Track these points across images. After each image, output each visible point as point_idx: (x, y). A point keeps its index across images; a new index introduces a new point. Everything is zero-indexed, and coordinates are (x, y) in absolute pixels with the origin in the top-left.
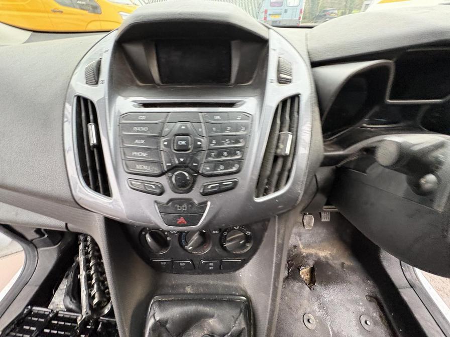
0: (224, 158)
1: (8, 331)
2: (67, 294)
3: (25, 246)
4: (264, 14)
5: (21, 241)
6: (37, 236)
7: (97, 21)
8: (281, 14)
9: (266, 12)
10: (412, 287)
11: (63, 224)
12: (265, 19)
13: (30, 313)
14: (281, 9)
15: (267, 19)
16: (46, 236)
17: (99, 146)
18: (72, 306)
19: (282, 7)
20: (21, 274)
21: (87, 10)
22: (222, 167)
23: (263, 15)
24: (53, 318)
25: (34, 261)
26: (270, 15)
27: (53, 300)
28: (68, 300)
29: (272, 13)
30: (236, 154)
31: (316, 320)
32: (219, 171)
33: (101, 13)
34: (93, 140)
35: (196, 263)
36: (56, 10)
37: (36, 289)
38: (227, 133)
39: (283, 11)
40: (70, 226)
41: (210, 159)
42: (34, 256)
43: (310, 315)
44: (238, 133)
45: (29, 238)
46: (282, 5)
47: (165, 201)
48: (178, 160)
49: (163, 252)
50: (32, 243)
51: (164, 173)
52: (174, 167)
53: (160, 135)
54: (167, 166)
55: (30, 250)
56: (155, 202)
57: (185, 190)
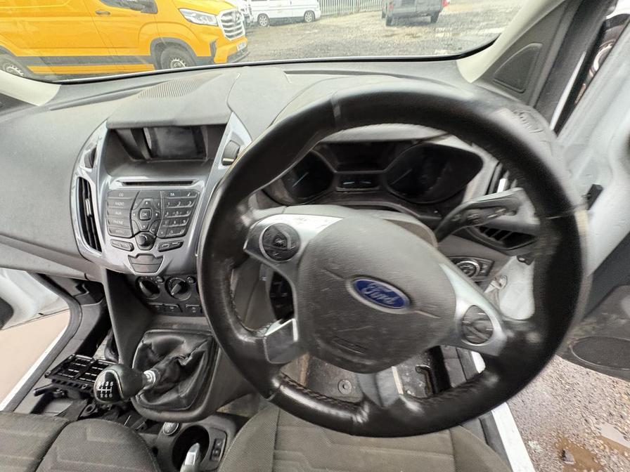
0: (173, 226)
1: (55, 372)
2: (107, 346)
3: (69, 301)
5: (66, 297)
6: (79, 292)
7: (153, 22)
10: (459, 357)
11: (83, 274)
13: (74, 358)
16: (88, 292)
17: (92, 216)
18: (112, 358)
20: (68, 328)
21: (139, 10)
22: (172, 232)
24: (93, 365)
25: (79, 316)
27: (96, 353)
28: (108, 351)
30: (183, 223)
31: (352, 386)
32: (170, 235)
33: (156, 13)
34: (89, 212)
35: (182, 307)
36: (101, 12)
37: (82, 342)
38: (178, 206)
40: (87, 275)
41: (164, 226)
42: (78, 312)
43: (347, 381)
44: (186, 207)
45: (72, 294)
47: (135, 255)
48: (142, 227)
49: (155, 297)
50: (76, 299)
51: (133, 236)
52: (140, 232)
53: (132, 209)
54: (135, 231)
55: (74, 306)
56: (129, 256)
57: (148, 248)
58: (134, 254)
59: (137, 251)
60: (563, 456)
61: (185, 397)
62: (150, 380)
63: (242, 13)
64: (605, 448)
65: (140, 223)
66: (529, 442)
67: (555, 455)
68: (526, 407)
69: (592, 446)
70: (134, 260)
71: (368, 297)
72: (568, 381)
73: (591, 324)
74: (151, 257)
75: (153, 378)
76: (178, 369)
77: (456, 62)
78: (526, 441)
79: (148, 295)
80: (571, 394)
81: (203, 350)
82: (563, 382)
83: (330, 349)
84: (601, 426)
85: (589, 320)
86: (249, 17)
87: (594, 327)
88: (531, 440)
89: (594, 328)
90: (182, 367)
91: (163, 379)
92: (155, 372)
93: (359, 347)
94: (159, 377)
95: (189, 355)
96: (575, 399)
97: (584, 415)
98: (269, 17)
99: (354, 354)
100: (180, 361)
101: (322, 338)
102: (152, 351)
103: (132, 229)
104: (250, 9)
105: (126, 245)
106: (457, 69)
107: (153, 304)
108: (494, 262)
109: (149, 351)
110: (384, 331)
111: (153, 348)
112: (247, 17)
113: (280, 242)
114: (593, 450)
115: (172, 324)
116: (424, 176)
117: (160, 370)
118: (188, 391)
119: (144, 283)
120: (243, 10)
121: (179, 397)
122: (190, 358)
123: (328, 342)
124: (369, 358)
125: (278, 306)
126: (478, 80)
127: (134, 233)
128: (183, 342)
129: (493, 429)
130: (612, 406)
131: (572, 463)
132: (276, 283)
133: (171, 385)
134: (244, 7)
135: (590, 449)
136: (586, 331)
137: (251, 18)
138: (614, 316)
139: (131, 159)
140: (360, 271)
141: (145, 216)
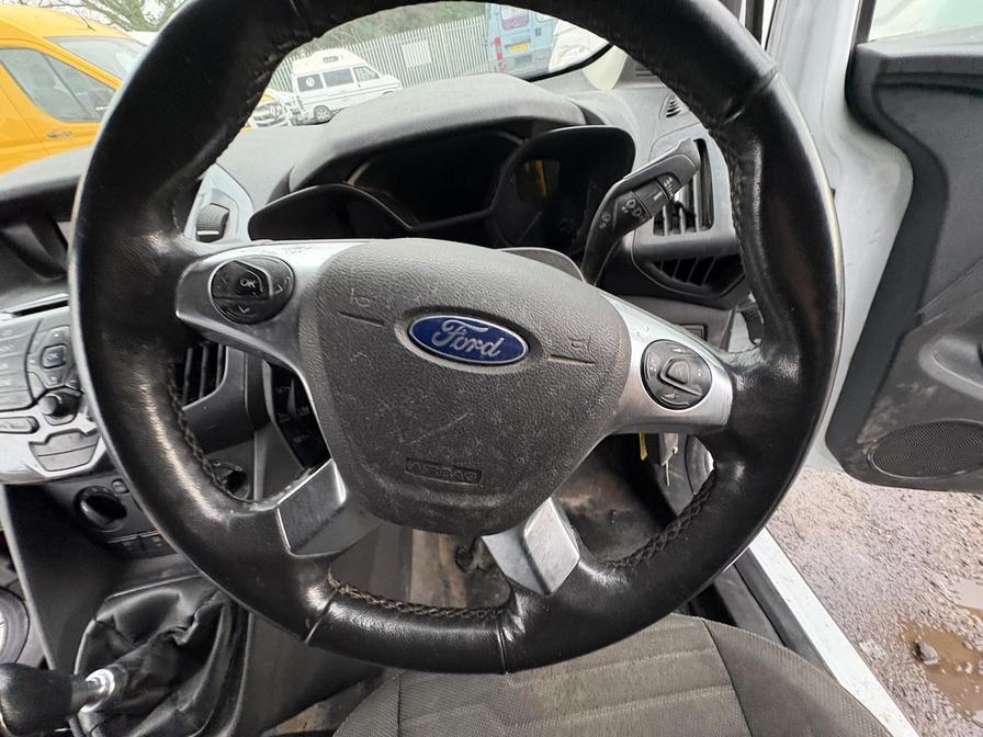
4: (494, 46)
8: (529, 41)
9: (497, 41)
12: (500, 56)
14: (528, 31)
15: (504, 56)
19: (529, 26)
23: (493, 50)
26: (506, 47)
29: (510, 43)
39: (532, 33)
46: (527, 22)
47: (42, 439)
48: (51, 382)
49: (119, 525)
50: (10, 592)
51: (35, 402)
52: (47, 391)
53: (28, 353)
54: (37, 392)
55: (11, 607)
56: (31, 444)
57: (70, 417)
58: (40, 436)
59: (46, 429)
60: (918, 654)
61: (191, 710)
62: (101, 690)
63: (288, 108)
64: (975, 621)
65: (44, 375)
66: (861, 644)
67: (906, 655)
68: (839, 588)
69: (955, 623)
70: (41, 450)
71: (447, 351)
72: (887, 528)
73: (886, 408)
74: (76, 435)
75: (108, 685)
76: (173, 656)
77: (582, 73)
78: (856, 644)
79: (102, 525)
80: (896, 548)
81: (219, 602)
82: (880, 531)
83: (408, 492)
84: (956, 587)
85: (882, 404)
86: (299, 113)
87: (892, 413)
88: (862, 641)
89: (893, 416)
90: (181, 649)
91: (134, 683)
92: (114, 670)
93: (462, 470)
94: (126, 678)
95: (191, 620)
96: (905, 554)
97: (928, 576)
98: (331, 109)
99: (460, 491)
100: (176, 638)
101: (385, 470)
102: (118, 633)
103: (30, 389)
104: (300, 102)
105: (21, 422)
106: (586, 81)
107: (117, 541)
108: (706, 327)
109: (111, 634)
110: (497, 417)
111: (118, 626)
112: (296, 113)
113: (250, 284)
114: (960, 630)
115: (160, 571)
116: (564, 220)
117: (125, 665)
118: (194, 698)
119: (90, 502)
120: (289, 104)
121: (177, 713)
122: (195, 625)
123: (397, 475)
124: (489, 492)
125: (298, 440)
126: (617, 83)
127: (36, 395)
128: (177, 598)
129: (793, 630)
130: (962, 551)
131: (936, 662)
132: (280, 391)
133: (159, 693)
134: (290, 100)
135: (955, 629)
136: (884, 425)
137: (303, 113)
138: (916, 386)
139: (38, 276)
140: (418, 301)
141: (54, 360)
